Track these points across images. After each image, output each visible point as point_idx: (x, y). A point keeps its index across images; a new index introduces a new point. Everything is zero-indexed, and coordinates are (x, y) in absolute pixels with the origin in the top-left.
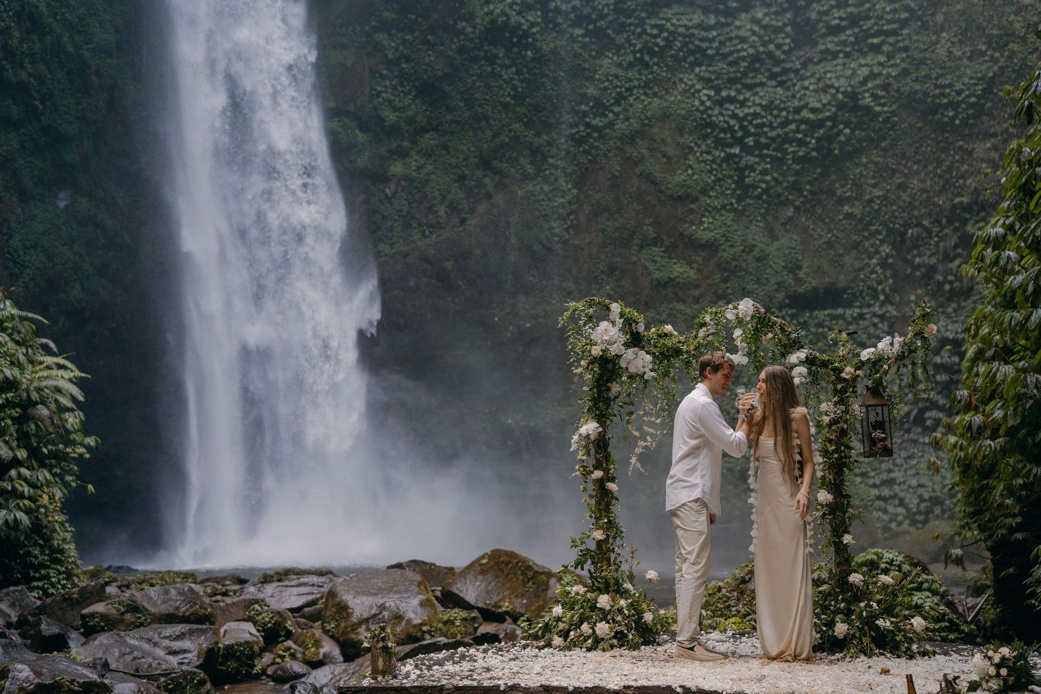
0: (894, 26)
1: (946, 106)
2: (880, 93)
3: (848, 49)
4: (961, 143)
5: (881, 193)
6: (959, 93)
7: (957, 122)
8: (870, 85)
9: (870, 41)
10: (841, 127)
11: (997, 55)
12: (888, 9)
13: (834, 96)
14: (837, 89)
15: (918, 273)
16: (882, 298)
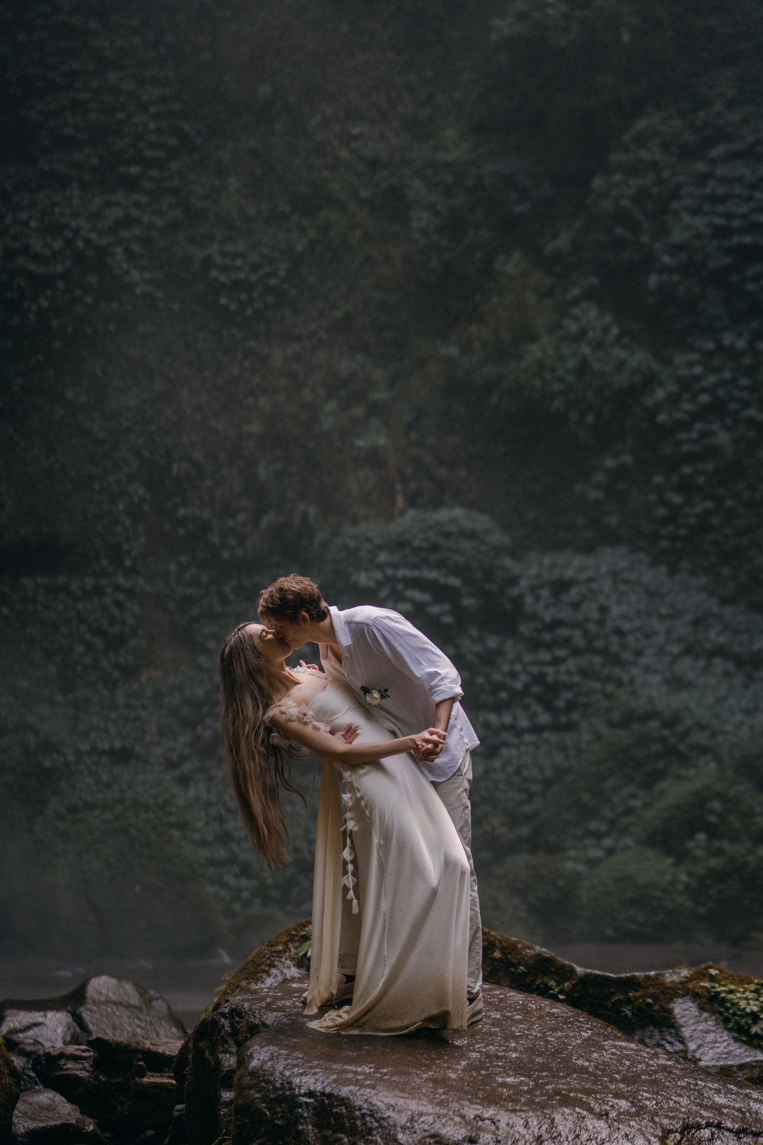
0: (161, 154)
1: (237, 285)
2: (137, 248)
3: (87, 176)
4: (252, 344)
5: (133, 403)
6: (255, 268)
7: (249, 312)
8: (125, 234)
9: (122, 169)
10: (78, 293)
11: (305, 222)
12: (152, 126)
13: (69, 243)
14: (76, 232)
15: (181, 532)
16: (128, 563)
